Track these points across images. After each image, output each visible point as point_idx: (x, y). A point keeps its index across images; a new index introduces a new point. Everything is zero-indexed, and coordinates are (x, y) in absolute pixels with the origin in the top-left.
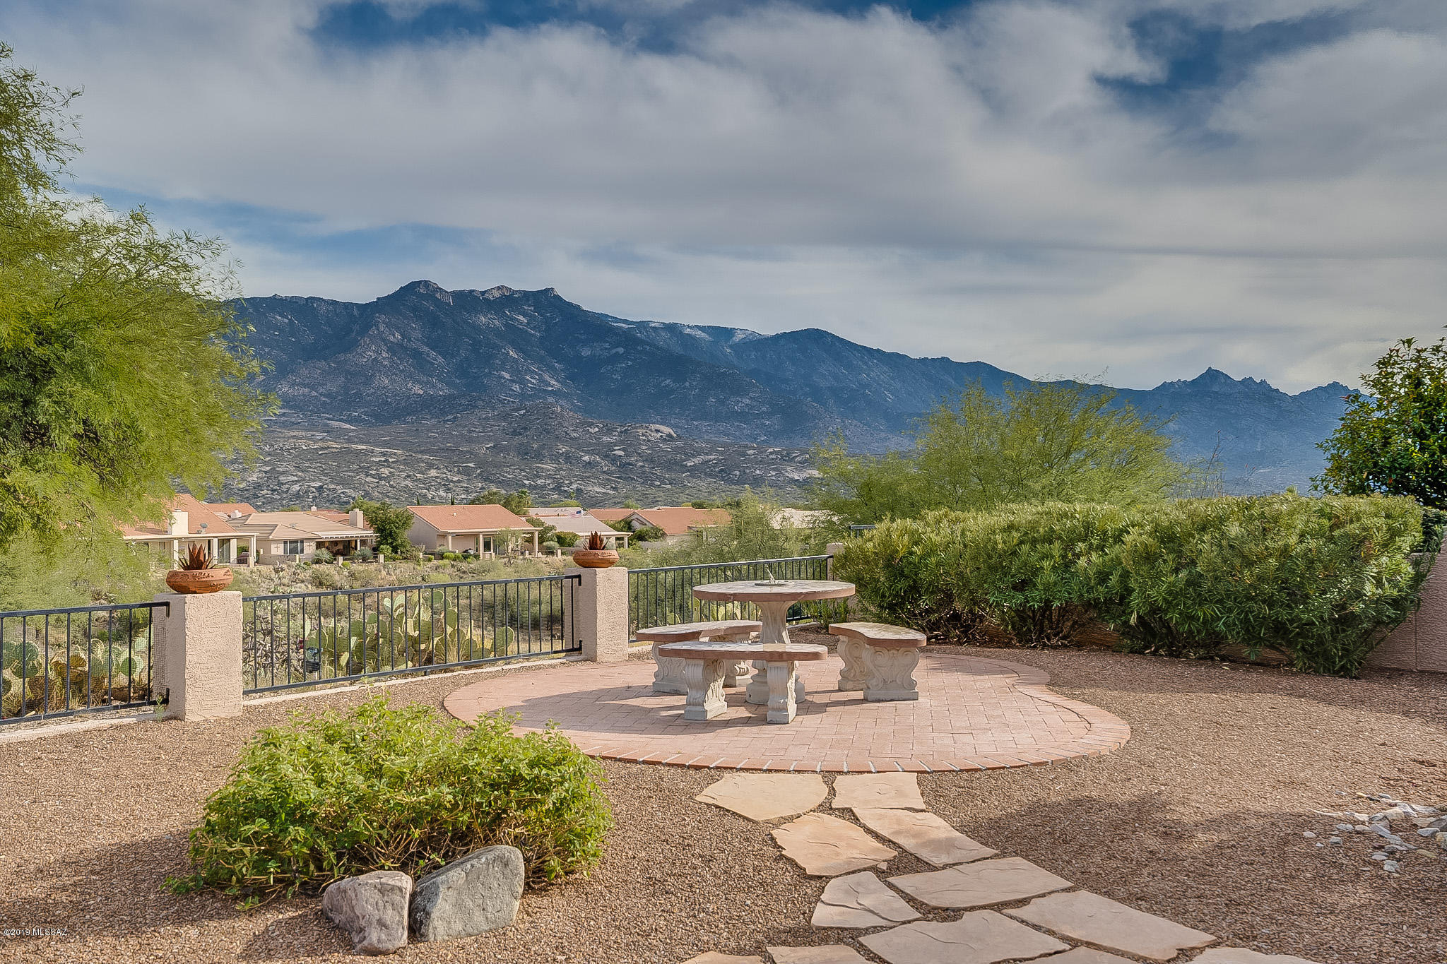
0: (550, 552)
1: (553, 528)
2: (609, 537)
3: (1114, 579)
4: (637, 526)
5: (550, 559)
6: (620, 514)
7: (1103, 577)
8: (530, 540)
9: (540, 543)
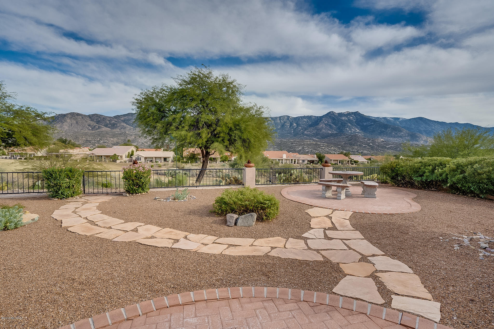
0: (353, 164)
1: (353, 159)
2: (365, 162)
3: (444, 175)
4: (372, 159)
5: (352, 165)
6: (369, 157)
7: (441, 175)
8: (349, 162)
9: (351, 162)
